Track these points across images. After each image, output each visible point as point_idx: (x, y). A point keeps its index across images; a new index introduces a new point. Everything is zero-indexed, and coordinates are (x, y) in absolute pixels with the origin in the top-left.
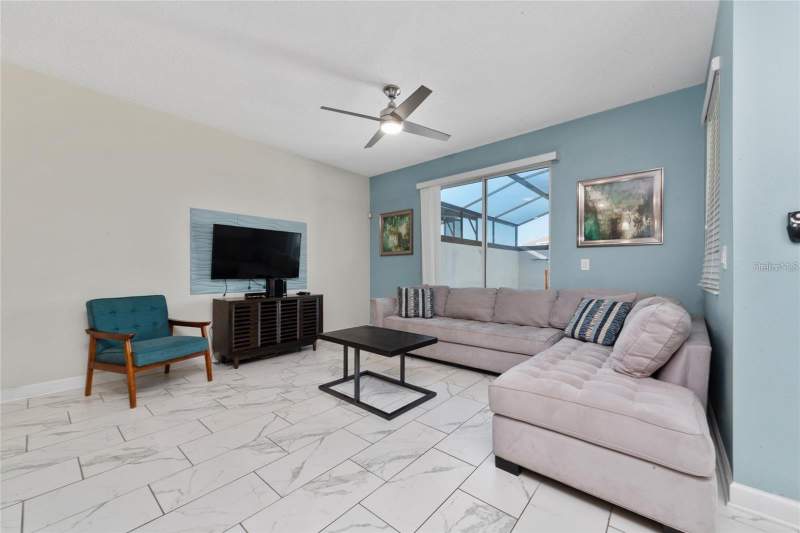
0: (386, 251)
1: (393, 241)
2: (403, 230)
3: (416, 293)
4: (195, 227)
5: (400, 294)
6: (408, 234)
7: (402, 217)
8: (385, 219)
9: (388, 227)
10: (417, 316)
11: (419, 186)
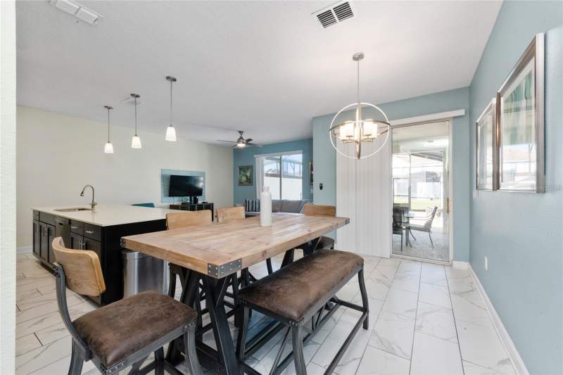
0: (241, 183)
1: (244, 179)
2: (248, 174)
3: (253, 202)
4: (163, 177)
5: (246, 201)
6: (250, 176)
7: (248, 168)
8: (240, 169)
9: (242, 173)
10: (252, 211)
11: (255, 156)
